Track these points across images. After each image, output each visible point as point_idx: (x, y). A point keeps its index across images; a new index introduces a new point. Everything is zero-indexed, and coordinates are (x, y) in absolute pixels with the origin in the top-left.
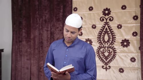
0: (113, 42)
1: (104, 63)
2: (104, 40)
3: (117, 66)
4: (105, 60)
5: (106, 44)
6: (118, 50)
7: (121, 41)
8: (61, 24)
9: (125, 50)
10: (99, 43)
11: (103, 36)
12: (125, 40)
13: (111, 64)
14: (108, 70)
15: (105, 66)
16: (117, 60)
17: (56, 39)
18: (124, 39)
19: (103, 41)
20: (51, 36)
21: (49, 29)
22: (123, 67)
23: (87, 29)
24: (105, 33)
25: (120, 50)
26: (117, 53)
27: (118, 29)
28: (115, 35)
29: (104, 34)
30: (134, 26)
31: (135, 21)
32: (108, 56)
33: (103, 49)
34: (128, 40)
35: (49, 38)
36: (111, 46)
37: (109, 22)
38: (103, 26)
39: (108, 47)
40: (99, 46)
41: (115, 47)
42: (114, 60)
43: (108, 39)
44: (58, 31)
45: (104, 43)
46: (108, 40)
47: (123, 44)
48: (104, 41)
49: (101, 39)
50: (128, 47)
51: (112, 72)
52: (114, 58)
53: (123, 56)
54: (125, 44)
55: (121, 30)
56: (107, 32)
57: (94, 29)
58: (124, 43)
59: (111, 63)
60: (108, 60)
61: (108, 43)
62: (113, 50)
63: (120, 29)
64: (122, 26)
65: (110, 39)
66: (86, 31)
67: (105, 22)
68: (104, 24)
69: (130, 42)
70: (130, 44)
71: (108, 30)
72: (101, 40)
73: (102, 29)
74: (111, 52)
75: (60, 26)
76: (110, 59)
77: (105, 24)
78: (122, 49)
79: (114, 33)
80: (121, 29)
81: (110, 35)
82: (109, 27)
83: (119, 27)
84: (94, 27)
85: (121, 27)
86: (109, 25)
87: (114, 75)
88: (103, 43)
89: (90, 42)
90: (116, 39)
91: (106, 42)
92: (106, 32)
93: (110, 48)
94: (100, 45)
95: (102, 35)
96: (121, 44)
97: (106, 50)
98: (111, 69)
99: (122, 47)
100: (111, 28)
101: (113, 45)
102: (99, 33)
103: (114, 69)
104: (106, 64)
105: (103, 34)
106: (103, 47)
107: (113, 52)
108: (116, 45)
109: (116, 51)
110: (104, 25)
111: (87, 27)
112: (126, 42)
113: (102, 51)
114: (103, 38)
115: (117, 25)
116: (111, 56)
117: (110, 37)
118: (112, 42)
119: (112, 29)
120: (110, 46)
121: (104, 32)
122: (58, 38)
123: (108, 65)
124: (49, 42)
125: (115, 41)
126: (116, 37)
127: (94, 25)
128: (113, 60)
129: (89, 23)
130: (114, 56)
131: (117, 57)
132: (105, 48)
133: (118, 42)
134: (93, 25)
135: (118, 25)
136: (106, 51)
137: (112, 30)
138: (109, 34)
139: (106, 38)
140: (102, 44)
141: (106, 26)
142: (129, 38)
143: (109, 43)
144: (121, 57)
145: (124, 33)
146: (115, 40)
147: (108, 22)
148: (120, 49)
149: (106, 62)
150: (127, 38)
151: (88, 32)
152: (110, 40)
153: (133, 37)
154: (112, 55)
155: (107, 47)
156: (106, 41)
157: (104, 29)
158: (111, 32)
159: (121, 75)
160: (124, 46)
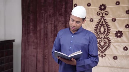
0: (108, 33)
1: (100, 52)
3: (112, 54)
4: (101, 49)
5: (102, 35)
6: (112, 40)
7: (115, 33)
8: (63, 18)
9: (118, 40)
10: (96, 34)
11: (99, 28)
12: (119, 31)
13: (106, 52)
14: (103, 57)
15: (101, 54)
16: (111, 49)
18: (117, 31)
19: (99, 32)
20: (54, 29)
21: (53, 23)
22: (117, 55)
24: (101, 26)
25: (114, 40)
26: (112, 43)
27: (112, 22)
28: (109, 27)
30: (126, 19)
31: (128, 15)
32: (104, 45)
33: (99, 39)
35: (53, 31)
38: (99, 20)
39: (104, 37)
41: (110, 37)
42: (109, 49)
44: (61, 24)
45: (100, 34)
47: (117, 35)
48: (100, 33)
49: (98, 31)
50: (121, 37)
51: (107, 59)
52: (109, 47)
53: (117, 45)
54: (119, 35)
55: (116, 23)
57: (91, 22)
60: (104, 49)
61: (104, 34)
62: (108, 40)
63: (114, 22)
64: (116, 20)
67: (101, 16)
68: (101, 18)
69: (123, 33)
70: (123, 35)
71: (104, 23)
73: (99, 22)
74: (106, 41)
75: (62, 20)
76: (105, 48)
77: (101, 17)
78: (116, 40)
79: (109, 26)
80: (115, 22)
81: (106, 27)
82: (104, 20)
83: (114, 20)
84: (92, 20)
86: (105, 19)
87: (109, 62)
90: (111, 31)
92: (102, 25)
93: (106, 38)
96: (115, 35)
98: (106, 57)
99: (116, 37)
100: (106, 21)
102: (96, 26)
103: (109, 57)
104: (102, 52)
105: (100, 26)
106: (100, 38)
107: (108, 42)
108: (111, 36)
112: (120, 33)
113: (98, 41)
114: (100, 30)
115: (112, 19)
118: (107, 34)
120: (106, 36)
121: (101, 24)
123: (103, 53)
125: (110, 33)
126: (111, 29)
127: (91, 19)
129: (87, 17)
130: (109, 46)
131: (112, 46)
132: (101, 38)
133: (112, 33)
136: (102, 41)
137: (107, 23)
138: (105, 26)
139: (102, 30)
140: (99, 35)
141: (102, 20)
144: (115, 46)
145: (118, 26)
147: (104, 16)
148: (114, 39)
149: (102, 50)
150: (121, 30)
151: (86, 25)
152: (105, 32)
153: (126, 29)
154: (107, 45)
155: (103, 38)
156: (102, 32)
157: (100, 22)
158: (107, 25)
159: (115, 62)
160: (118, 37)
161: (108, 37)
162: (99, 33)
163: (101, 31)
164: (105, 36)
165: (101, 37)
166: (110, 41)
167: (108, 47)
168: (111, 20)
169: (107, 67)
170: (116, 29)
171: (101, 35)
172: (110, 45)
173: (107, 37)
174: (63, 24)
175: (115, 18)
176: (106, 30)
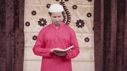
7: (76, 22)
8: (12, 2)
9: (79, 31)
12: (80, 20)
17: (7, 18)
18: (79, 20)
23: (41, 8)
27: (73, 9)
28: (70, 16)
31: (90, 2)
34: (83, 21)
43: (63, 19)
44: (9, 9)
47: (77, 24)
50: (83, 27)
54: (80, 24)
58: (79, 24)
63: (75, 10)
64: (77, 7)
65: (65, 19)
66: (40, 10)
67: (60, 2)
69: (85, 23)
70: (84, 25)
75: (11, 4)
78: (77, 30)
79: (69, 13)
80: (77, 9)
81: (66, 15)
82: (64, 7)
83: (75, 7)
84: (49, 6)
85: (77, 8)
86: (64, 5)
89: (44, 22)
90: (71, 20)
96: (76, 25)
99: (77, 27)
100: (66, 8)
108: (71, 25)
111: (41, 6)
112: (81, 23)
115: (72, 6)
117: (65, 17)
118: (67, 23)
119: (67, 10)
122: (9, 17)
125: (70, 22)
126: (71, 17)
127: (49, 4)
129: (44, 3)
133: (73, 23)
134: (47, 4)
135: (73, 5)
137: (67, 11)
142: (84, 18)
145: (79, 14)
146: (70, 20)
147: (64, 2)
148: (75, 29)
150: (82, 18)
151: (42, 11)
152: (65, 20)
153: (87, 18)
160: (79, 26)
170: (77, 18)
174: (11, 9)
175: (76, 5)
176: (66, 19)
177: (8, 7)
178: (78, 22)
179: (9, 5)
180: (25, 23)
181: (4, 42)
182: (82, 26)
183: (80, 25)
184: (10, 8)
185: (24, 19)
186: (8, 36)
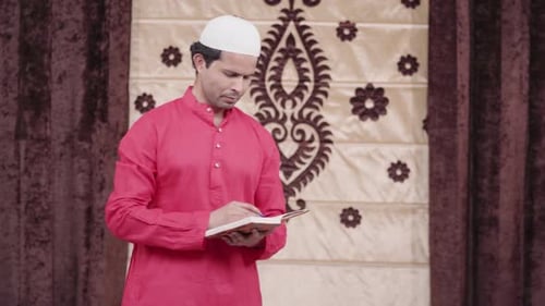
0: (320, 96)
2: (280, 87)
3: (334, 198)
5: (289, 103)
6: (337, 129)
7: (352, 94)
9: (367, 133)
10: (258, 99)
11: (274, 68)
12: (370, 88)
13: (307, 193)
16: (332, 174)
17: (55, 78)
18: (363, 86)
19: (275, 91)
20: (23, 63)
21: (14, 30)
22: (358, 203)
24: (286, 58)
25: (348, 130)
26: (335, 144)
27: (339, 40)
28: (326, 67)
29: (282, 62)
30: (404, 31)
31: (410, 9)
32: (296, 156)
33: (274, 125)
34: (381, 90)
35: (13, 75)
36: (310, 115)
37: (304, 7)
38: (275, 26)
39: (296, 117)
40: (258, 115)
41: (328, 118)
42: (321, 174)
43: (296, 84)
44: (66, 39)
45: (280, 100)
46: (298, 87)
47: (358, 104)
48: (281, 93)
49: (268, 84)
50: (382, 118)
51: (312, 227)
52: (323, 166)
53: (359, 155)
54: (369, 104)
55: (354, 45)
56: (291, 51)
58: (363, 101)
59: (310, 185)
60: (296, 174)
61: (297, 99)
62: (318, 129)
63: (347, 42)
64: (356, 30)
65: (307, 84)
67: (284, 11)
68: (281, 19)
69: (390, 98)
70: (387, 108)
71: (299, 45)
72: (264, 86)
73: (272, 37)
74: (308, 137)
75: (73, 19)
76: (303, 168)
77: (284, 15)
78: (355, 128)
79: (323, 58)
80: (355, 40)
81: (307, 65)
82: (300, 29)
83: (347, 32)
85: (354, 36)
86: (302, 23)
87: (321, 236)
88: (277, 99)
90: (331, 85)
91: (290, 97)
92: (290, 53)
93: (307, 120)
94: (261, 107)
95: (273, 64)
96: (351, 107)
97: (289, 130)
99: (356, 117)
100: (310, 34)
101: (317, 108)
103: (319, 214)
105: (277, 59)
106: (276, 120)
107: (317, 137)
108: (332, 110)
109: (328, 137)
110: (281, 23)
111: (201, 26)
112: (373, 98)
114: (277, 78)
115: (337, 25)
116: (308, 157)
117: (306, 74)
118: (313, 98)
119: (314, 42)
120: (306, 112)
121: (282, 51)
122: (65, 73)
123: (294, 194)
124: (12, 91)
125: (326, 94)
126: (332, 76)
128: (318, 172)
130: (322, 158)
131: (334, 161)
132: (282, 122)
133: (339, 98)
135: (341, 23)
136: (289, 137)
137: (314, 47)
138: (303, 60)
139: (290, 81)
140: (272, 105)
141: (291, 29)
142: (386, 80)
143: (302, 98)
144: (351, 159)
146: (328, 87)
147: (300, 11)
148: (349, 125)
149: (287, 182)
150: (378, 80)
152: (306, 88)
153: (400, 77)
154: (313, 154)
155: (292, 118)
156: (289, 91)
157: (279, 38)
158: (311, 54)
159: (349, 236)
160: (364, 114)
161: (320, 117)
162: (271, 95)
163: (283, 83)
164: (301, 112)
165: (285, 117)
166: (329, 133)
167: (319, 166)
168: (335, 33)
169: (313, 261)
170: (354, 78)
171: (283, 105)
172: (326, 153)
173: (312, 117)
174: (75, 39)
175: (354, 24)
176: (309, 80)
177: (59, 32)
178: (361, 94)
179: (67, 20)
180: (133, 99)
181: (43, 181)
182: (377, 111)
183: (367, 110)
184: (70, 37)
185: (131, 82)
186: (61, 155)
